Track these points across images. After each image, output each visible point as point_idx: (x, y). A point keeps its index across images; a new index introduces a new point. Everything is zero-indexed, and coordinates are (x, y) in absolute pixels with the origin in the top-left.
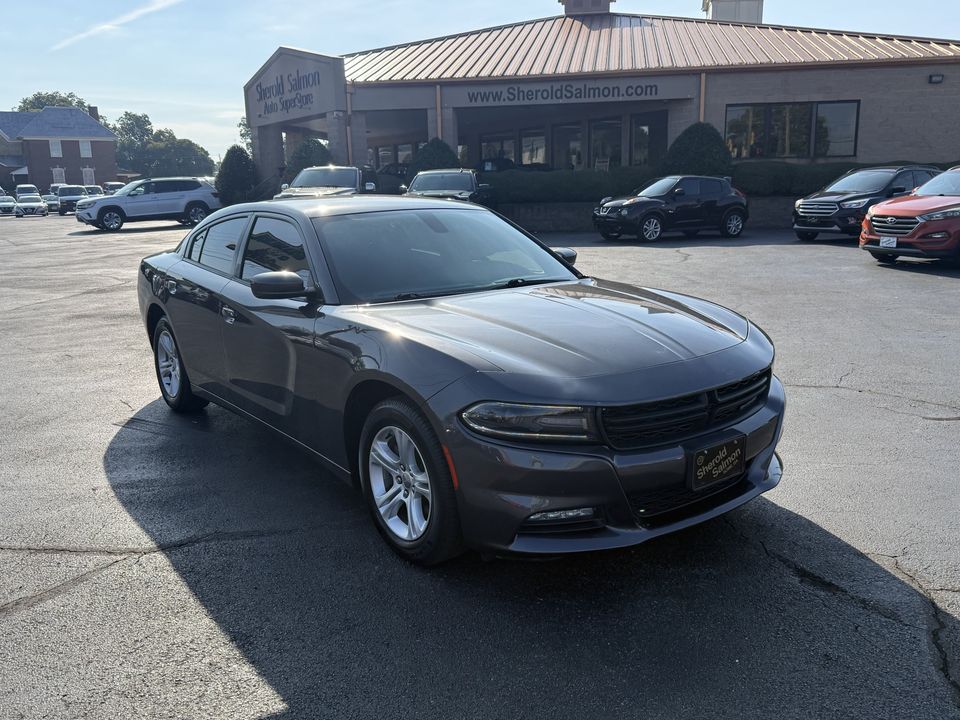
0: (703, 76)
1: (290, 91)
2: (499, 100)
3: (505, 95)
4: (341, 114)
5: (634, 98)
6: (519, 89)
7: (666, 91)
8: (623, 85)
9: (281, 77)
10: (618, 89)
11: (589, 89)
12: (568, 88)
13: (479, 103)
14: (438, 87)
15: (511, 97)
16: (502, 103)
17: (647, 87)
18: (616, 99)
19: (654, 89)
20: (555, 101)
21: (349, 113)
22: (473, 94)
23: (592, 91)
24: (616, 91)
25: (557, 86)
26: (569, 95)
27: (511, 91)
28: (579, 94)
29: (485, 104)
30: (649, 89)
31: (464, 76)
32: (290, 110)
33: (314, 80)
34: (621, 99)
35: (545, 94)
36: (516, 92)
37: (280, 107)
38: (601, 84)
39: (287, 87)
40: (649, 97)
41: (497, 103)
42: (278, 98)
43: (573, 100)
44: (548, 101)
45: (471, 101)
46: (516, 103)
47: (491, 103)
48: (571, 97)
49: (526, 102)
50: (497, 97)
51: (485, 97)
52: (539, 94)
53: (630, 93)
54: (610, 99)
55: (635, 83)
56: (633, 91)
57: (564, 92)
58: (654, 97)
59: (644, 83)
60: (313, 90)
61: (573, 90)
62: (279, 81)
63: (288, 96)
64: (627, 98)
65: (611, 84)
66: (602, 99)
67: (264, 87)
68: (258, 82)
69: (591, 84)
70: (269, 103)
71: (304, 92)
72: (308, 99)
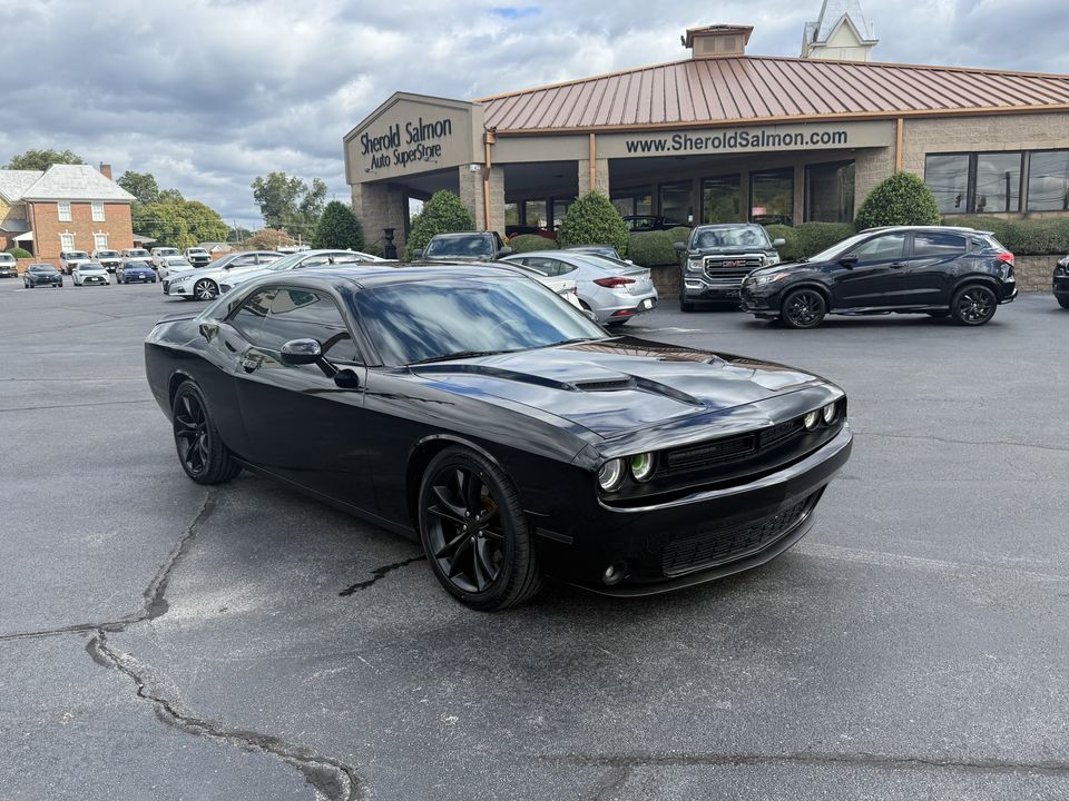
0: (900, 121)
1: (409, 143)
2: (663, 149)
3: (670, 143)
4: (478, 168)
5: (821, 146)
6: (685, 136)
7: (858, 138)
8: (807, 132)
9: (397, 126)
10: (802, 135)
11: (768, 137)
12: (744, 136)
13: (639, 153)
14: (592, 136)
15: (677, 146)
16: (665, 153)
17: (834, 134)
18: (799, 147)
19: (843, 136)
20: (728, 150)
21: (489, 165)
22: (633, 143)
23: (771, 139)
24: (799, 137)
25: (730, 134)
26: (744, 143)
27: (677, 139)
28: (756, 142)
29: (646, 154)
30: (837, 136)
31: (621, 124)
32: (408, 164)
33: (443, 129)
34: (805, 147)
35: (716, 143)
36: (682, 141)
37: (393, 160)
38: (782, 132)
39: (404, 137)
40: (837, 145)
41: (660, 153)
42: (391, 150)
43: (750, 149)
44: (721, 150)
45: (630, 150)
46: (682, 152)
47: (653, 153)
48: (746, 146)
49: (695, 151)
50: (660, 146)
51: (646, 146)
52: (710, 142)
53: (815, 140)
54: (792, 147)
55: (820, 130)
56: (819, 138)
57: (739, 140)
58: (842, 145)
59: (831, 130)
60: (442, 141)
61: (749, 138)
62: (394, 131)
63: (404, 148)
64: (811, 147)
65: (793, 131)
66: (783, 147)
67: (371, 137)
68: (364, 133)
69: (770, 132)
70: (378, 155)
71: (428, 143)
72: (435, 150)
